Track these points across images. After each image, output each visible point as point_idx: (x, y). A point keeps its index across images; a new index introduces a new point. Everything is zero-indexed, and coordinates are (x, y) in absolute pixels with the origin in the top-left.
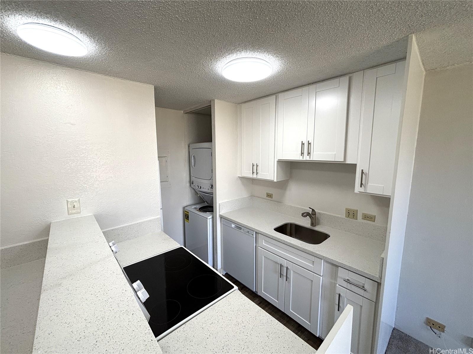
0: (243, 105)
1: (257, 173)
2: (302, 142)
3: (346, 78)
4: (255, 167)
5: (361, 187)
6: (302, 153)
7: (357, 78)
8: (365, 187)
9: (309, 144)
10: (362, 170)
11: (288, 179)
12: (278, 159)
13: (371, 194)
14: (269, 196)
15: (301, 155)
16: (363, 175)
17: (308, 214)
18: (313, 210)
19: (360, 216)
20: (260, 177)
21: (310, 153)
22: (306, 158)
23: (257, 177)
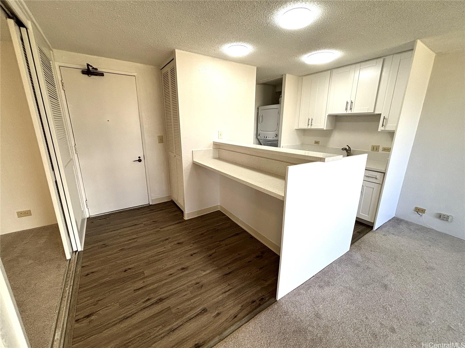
0: (304, 78)
1: (311, 125)
2: (347, 101)
3: (381, 60)
4: (310, 121)
5: (382, 126)
6: (346, 109)
7: (388, 60)
8: (385, 127)
9: (352, 102)
10: (384, 117)
11: (332, 129)
12: (329, 114)
13: (388, 131)
14: (317, 143)
15: (346, 110)
16: (385, 119)
17: (346, 149)
18: (349, 147)
19: (381, 149)
20: (313, 127)
21: (351, 109)
22: (349, 112)
23: (311, 127)
